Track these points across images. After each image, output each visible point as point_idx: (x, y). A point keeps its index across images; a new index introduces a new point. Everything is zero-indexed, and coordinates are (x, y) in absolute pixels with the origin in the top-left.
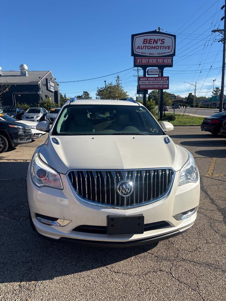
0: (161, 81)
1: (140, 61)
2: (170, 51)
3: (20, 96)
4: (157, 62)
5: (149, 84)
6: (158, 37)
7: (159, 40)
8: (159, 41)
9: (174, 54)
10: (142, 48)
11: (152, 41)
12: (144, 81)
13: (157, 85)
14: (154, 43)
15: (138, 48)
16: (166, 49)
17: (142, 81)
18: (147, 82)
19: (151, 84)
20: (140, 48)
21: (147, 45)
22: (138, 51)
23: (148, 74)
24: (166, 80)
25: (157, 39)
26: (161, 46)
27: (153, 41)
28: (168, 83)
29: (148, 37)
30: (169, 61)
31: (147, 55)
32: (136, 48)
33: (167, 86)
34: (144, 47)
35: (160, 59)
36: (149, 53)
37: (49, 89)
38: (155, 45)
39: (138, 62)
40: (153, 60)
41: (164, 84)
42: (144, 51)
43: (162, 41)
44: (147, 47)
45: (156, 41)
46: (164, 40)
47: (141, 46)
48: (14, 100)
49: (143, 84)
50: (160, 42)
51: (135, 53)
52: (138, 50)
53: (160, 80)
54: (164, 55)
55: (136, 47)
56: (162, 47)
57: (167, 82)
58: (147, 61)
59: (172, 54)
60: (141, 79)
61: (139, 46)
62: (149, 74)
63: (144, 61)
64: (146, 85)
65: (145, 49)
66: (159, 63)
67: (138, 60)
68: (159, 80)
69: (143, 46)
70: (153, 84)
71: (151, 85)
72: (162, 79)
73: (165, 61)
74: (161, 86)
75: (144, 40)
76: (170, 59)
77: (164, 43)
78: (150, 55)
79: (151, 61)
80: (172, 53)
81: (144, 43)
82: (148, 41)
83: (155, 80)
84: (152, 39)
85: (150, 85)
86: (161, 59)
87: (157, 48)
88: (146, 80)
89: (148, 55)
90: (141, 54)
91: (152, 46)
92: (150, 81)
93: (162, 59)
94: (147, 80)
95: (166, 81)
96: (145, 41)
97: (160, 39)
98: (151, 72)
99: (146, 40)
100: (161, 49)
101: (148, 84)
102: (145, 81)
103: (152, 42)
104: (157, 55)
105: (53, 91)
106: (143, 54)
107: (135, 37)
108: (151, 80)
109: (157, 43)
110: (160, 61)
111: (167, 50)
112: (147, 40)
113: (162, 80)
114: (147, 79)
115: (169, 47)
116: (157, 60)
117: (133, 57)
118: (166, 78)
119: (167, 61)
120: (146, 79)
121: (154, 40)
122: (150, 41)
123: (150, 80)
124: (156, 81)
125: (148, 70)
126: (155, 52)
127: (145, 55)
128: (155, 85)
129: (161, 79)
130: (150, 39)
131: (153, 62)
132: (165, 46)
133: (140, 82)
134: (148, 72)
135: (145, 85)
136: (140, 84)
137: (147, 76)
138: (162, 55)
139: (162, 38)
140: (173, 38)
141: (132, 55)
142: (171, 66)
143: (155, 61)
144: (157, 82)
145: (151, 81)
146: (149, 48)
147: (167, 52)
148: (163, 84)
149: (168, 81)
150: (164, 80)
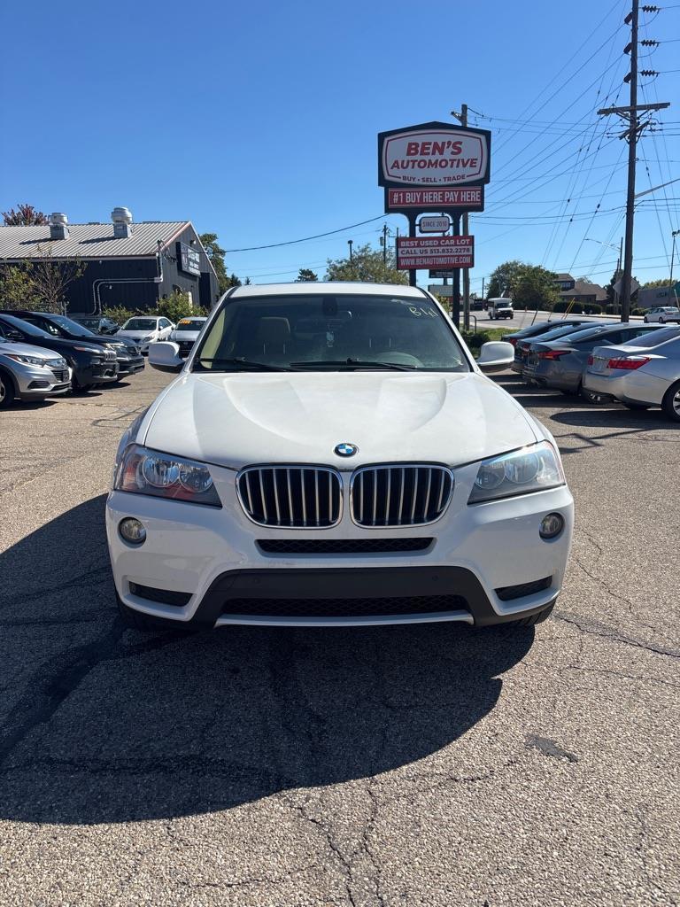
0: (454, 248)
1: (399, 197)
2: (476, 170)
3: (111, 288)
4: (443, 199)
5: (424, 255)
7: (446, 145)
8: (448, 147)
9: (486, 179)
10: (405, 165)
11: (429, 148)
12: (409, 249)
13: (444, 256)
14: (434, 153)
15: (396, 165)
16: (464, 165)
17: (406, 249)
18: (418, 250)
19: (429, 254)
20: (400, 165)
21: (418, 157)
22: (395, 175)
23: (421, 231)
24: (466, 245)
25: (443, 143)
26: (453, 161)
27: (431, 147)
28: (471, 253)
29: (420, 139)
30: (475, 196)
31: (416, 182)
32: (389, 167)
33: (468, 260)
34: (411, 164)
35: (449, 191)
36: (423, 179)
37: (184, 269)
38: (438, 156)
39: (396, 200)
40: (432, 195)
41: (463, 254)
43: (454, 147)
44: (416, 163)
45: (439, 149)
46: (460, 143)
47: (403, 162)
48: (97, 300)
49: (408, 255)
50: (451, 149)
51: (387, 177)
52: (395, 172)
53: (452, 245)
54: (461, 181)
55: (390, 164)
56: (455, 163)
57: (468, 250)
58: (418, 197)
59: (481, 180)
60: (403, 244)
61: (396, 162)
62: (423, 229)
63: (411, 198)
64: (415, 258)
65: (413, 167)
66: (448, 202)
67: (396, 196)
68: (448, 245)
69: (408, 162)
70: (434, 254)
71: (429, 257)
72: (456, 243)
73: (465, 196)
74: (454, 260)
75: (410, 144)
76: (475, 191)
77: (460, 150)
78: (425, 183)
79: (427, 197)
80: (482, 175)
81: (409, 154)
82: (419, 149)
83: (439, 245)
84: (430, 144)
85: (427, 257)
86: (453, 191)
87: (443, 164)
88: (414, 246)
89: (421, 183)
90: (401, 181)
92: (424, 249)
93: (456, 191)
94: (419, 246)
95: (466, 247)
96: (413, 149)
97: (449, 143)
98: (429, 224)
99: (413, 146)
100: (452, 166)
101: (419, 255)
102: (413, 249)
103: (431, 151)
104: (443, 183)
105: (197, 272)
106: (407, 181)
107: (386, 140)
108: (429, 246)
109: (441, 153)
110: (451, 196)
111: (468, 170)
112: (417, 145)
113: (455, 245)
114: (418, 244)
115: (473, 163)
116: (443, 195)
117: (382, 189)
118: (468, 241)
119: (469, 196)
120: (416, 242)
121: (436, 144)
122: (423, 148)
123: (424, 246)
124: (441, 249)
125: (420, 221)
126: (438, 175)
128: (439, 257)
129: (452, 242)
130: (424, 144)
131: (432, 199)
132: (463, 160)
133: (400, 250)
134: (420, 225)
135: (411, 258)
136: (400, 255)
137: (418, 234)
138: (454, 182)
139: (454, 139)
140: (483, 138)
141: (380, 184)
142: (480, 208)
143: (437, 197)
144: (443, 251)
145: (429, 249)
146: (422, 164)
147: (470, 173)
148: (457, 254)
149: (471, 247)
150: (461, 245)
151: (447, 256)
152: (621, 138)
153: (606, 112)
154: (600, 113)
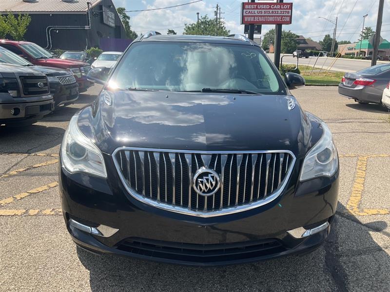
0: (279, 11)
3: (57, 31)
5: (260, 14)
12: (251, 11)
13: (273, 16)
17: (249, 10)
18: (256, 11)
19: (263, 14)
24: (287, 9)
28: (290, 15)
33: (288, 19)
37: (105, 22)
41: (285, 14)
48: (49, 39)
49: (250, 14)
53: (278, 9)
57: (288, 12)
60: (246, 7)
64: (255, 16)
68: (275, 9)
70: (266, 14)
71: (263, 16)
72: (281, 7)
74: (279, 19)
83: (270, 8)
85: (261, 16)
88: (254, 9)
92: (260, 11)
94: (257, 8)
95: (287, 10)
101: (257, 14)
102: (253, 11)
105: (113, 25)
108: (263, 9)
113: (281, 9)
114: (257, 7)
118: (289, 6)
120: (255, 6)
123: (260, 9)
124: (271, 11)
128: (269, 16)
129: (279, 7)
133: (245, 11)
135: (252, 16)
136: (244, 14)
144: (273, 12)
145: (263, 11)
148: (281, 15)
149: (290, 11)
150: (284, 9)
151: (275, 16)
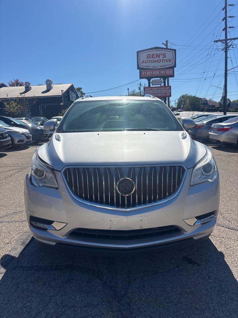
1: (144, 73)
2: (171, 63)
3: (46, 107)
4: (160, 73)
6: (160, 52)
7: (161, 55)
9: (175, 66)
10: (146, 62)
11: (154, 56)
14: (156, 58)
15: (143, 62)
16: (167, 62)
17: (147, 91)
18: (151, 91)
20: (144, 62)
21: (151, 59)
23: (152, 85)
24: (168, 89)
25: (160, 54)
26: (163, 60)
27: (155, 55)
29: (151, 53)
30: (171, 72)
31: (150, 68)
33: (169, 94)
34: (148, 61)
35: (162, 71)
36: (153, 66)
38: (158, 59)
39: (143, 74)
41: (167, 92)
42: (148, 64)
43: (163, 55)
44: (150, 61)
45: (158, 56)
46: (165, 54)
47: (146, 61)
48: (41, 111)
49: (148, 93)
50: (162, 56)
51: (140, 66)
52: (143, 64)
53: (163, 89)
54: (166, 67)
55: (141, 62)
56: (164, 61)
57: (169, 91)
58: (151, 73)
60: (146, 89)
61: (143, 61)
63: (149, 73)
67: (143, 73)
69: (147, 61)
70: (157, 93)
71: (155, 94)
73: (167, 72)
74: (164, 95)
75: (148, 55)
76: (171, 70)
77: (165, 56)
78: (154, 68)
79: (154, 73)
80: (173, 65)
81: (147, 58)
82: (151, 56)
83: (159, 89)
84: (155, 54)
85: (154, 94)
87: (160, 61)
88: (150, 90)
89: (152, 68)
90: (145, 67)
91: (155, 60)
93: (164, 70)
94: (152, 90)
97: (162, 54)
98: (155, 82)
99: (149, 55)
100: (163, 62)
101: (152, 93)
103: (155, 57)
104: (160, 68)
106: (147, 68)
107: (139, 54)
108: (155, 90)
109: (159, 57)
111: (168, 63)
112: (150, 55)
113: (165, 89)
114: (152, 89)
115: (170, 60)
117: (139, 70)
118: (169, 87)
121: (157, 54)
122: (152, 56)
123: (154, 90)
125: (152, 81)
127: (149, 68)
128: (159, 93)
129: (163, 88)
130: (153, 54)
131: (156, 73)
132: (166, 60)
133: (145, 91)
134: (152, 83)
136: (145, 93)
137: (151, 86)
138: (164, 67)
140: (173, 52)
141: (138, 68)
142: (173, 76)
143: (158, 73)
144: (160, 91)
146: (152, 61)
147: (169, 64)
148: (165, 92)
149: (170, 90)
150: (166, 89)
151: (161, 93)
152: (222, 50)
153: (217, 41)
154: (214, 42)
